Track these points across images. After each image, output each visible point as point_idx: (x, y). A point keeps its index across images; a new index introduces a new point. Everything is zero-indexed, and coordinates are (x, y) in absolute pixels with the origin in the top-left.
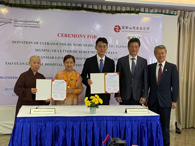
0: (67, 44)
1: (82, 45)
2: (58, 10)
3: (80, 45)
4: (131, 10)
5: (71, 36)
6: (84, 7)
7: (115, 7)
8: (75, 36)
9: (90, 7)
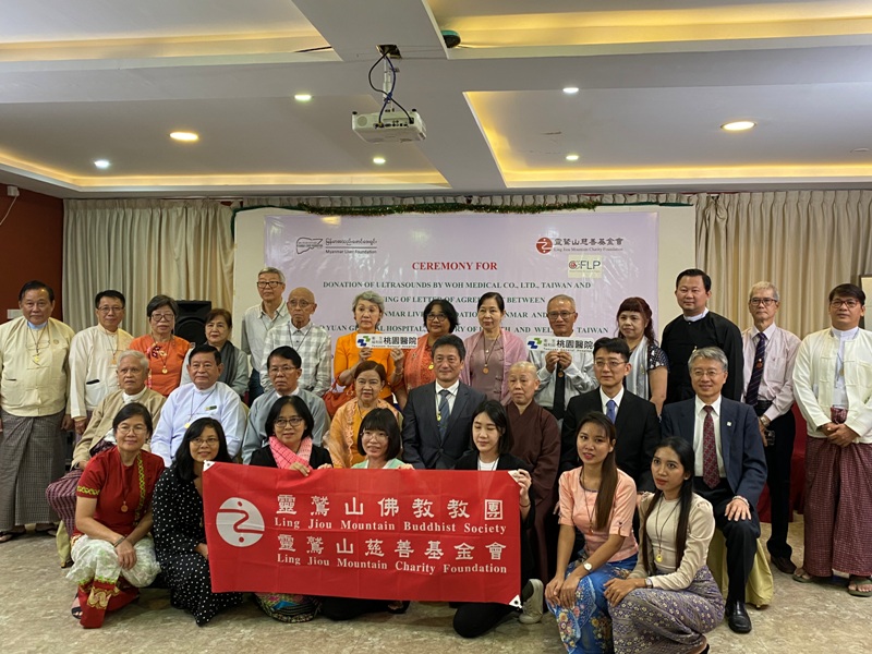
0: (432, 285)
1: (465, 285)
2: (413, 213)
3: (460, 285)
4: (582, 201)
5: (440, 266)
6: (473, 203)
7: (542, 197)
8: (448, 266)
9: (486, 201)
